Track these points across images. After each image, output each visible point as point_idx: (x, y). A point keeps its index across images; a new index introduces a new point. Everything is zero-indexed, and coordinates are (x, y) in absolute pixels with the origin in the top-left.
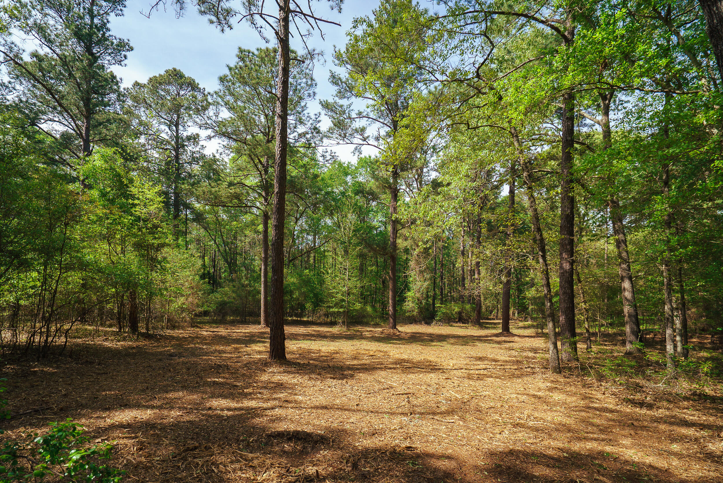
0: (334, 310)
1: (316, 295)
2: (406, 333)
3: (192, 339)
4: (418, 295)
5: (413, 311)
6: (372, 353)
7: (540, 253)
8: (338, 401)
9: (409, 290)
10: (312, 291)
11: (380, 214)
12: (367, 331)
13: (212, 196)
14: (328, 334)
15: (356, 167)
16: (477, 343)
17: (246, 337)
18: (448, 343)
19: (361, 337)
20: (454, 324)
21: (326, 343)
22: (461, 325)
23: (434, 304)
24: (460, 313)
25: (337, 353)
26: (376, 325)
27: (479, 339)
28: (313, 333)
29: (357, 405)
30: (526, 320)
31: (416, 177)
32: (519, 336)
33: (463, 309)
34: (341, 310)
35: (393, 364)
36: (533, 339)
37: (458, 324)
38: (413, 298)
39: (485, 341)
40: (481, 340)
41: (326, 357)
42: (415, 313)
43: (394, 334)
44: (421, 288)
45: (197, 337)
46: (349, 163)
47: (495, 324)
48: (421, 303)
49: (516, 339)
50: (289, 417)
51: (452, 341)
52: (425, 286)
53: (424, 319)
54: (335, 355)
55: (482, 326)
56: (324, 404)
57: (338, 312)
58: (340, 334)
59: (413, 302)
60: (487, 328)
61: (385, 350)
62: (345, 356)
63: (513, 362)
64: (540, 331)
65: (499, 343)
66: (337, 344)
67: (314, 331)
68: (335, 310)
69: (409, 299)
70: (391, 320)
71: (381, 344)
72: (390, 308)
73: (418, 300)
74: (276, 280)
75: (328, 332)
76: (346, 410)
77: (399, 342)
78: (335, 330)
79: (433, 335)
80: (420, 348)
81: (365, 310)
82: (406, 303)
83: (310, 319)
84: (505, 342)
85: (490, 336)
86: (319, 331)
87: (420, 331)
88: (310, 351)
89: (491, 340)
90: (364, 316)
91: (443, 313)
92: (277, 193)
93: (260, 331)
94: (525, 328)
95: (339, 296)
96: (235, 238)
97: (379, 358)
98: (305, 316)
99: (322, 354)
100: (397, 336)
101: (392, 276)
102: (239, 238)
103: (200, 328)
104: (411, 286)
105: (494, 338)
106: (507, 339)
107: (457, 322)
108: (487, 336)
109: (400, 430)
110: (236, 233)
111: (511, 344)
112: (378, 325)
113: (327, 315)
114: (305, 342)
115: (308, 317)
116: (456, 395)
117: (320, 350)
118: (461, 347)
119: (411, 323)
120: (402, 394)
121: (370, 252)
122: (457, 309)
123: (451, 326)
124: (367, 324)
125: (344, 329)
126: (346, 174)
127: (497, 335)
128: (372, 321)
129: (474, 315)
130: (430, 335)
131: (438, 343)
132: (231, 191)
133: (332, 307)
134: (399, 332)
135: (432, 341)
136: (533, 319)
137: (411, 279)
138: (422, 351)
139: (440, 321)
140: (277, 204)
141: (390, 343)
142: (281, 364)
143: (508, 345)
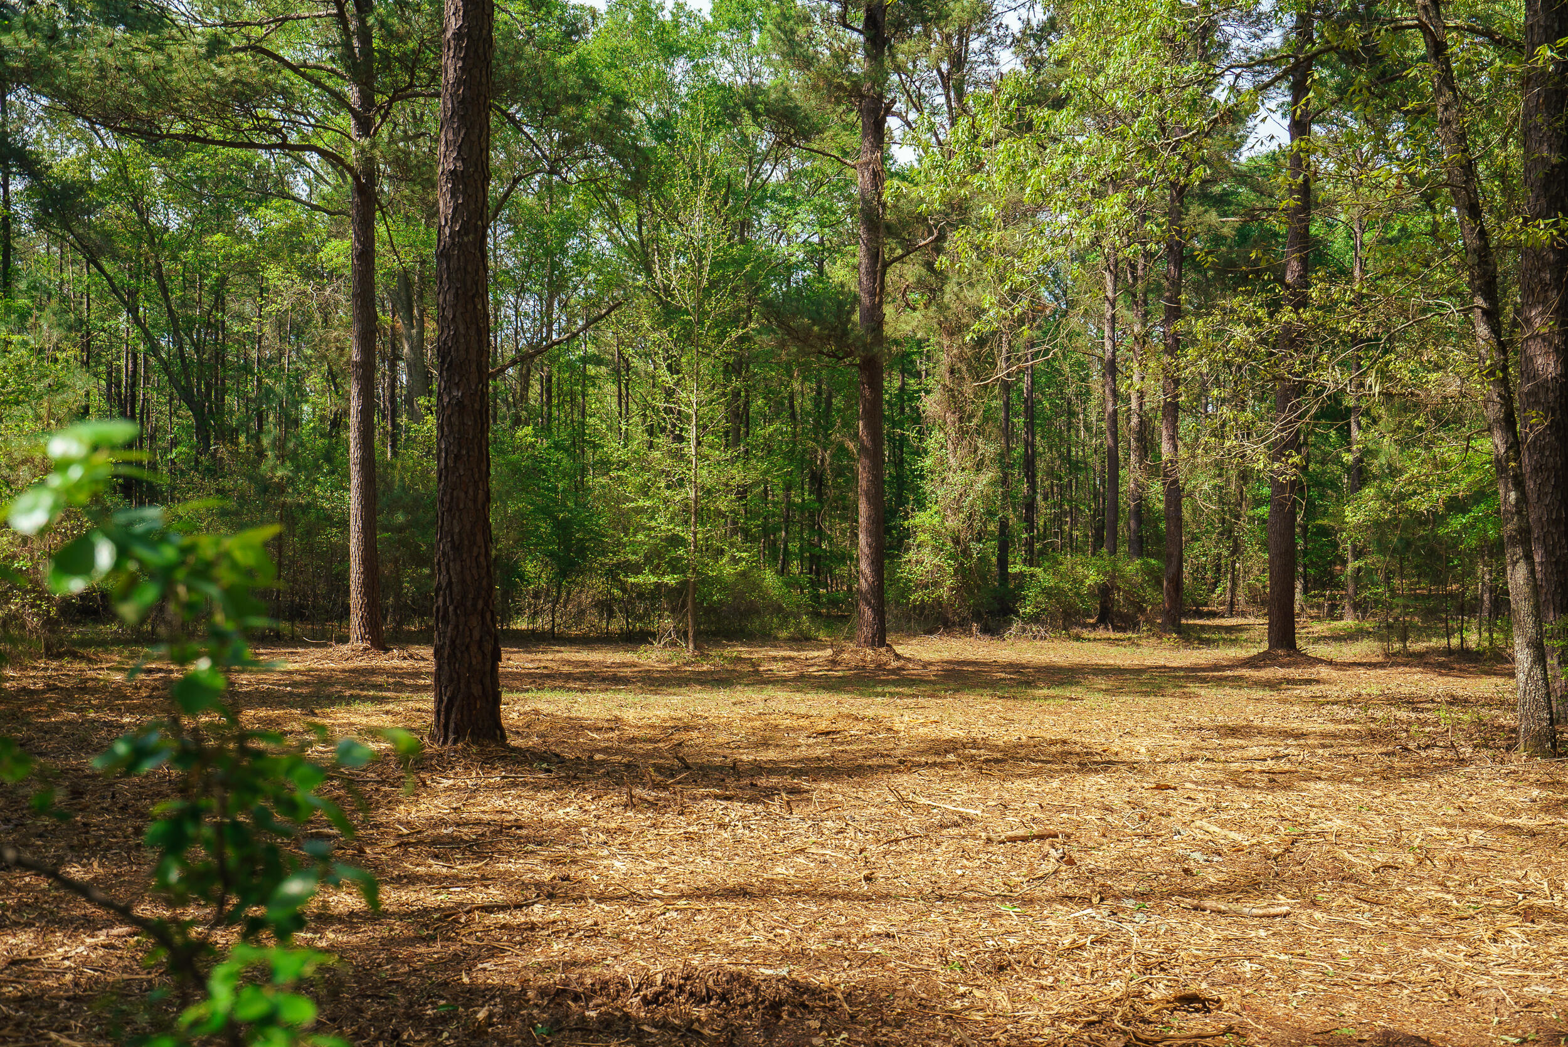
0: (640, 579)
1: (563, 528)
2: (926, 665)
3: (68, 695)
4: (952, 523)
5: (936, 584)
6: (823, 726)
7: (1479, 301)
8: (781, 870)
9: (921, 505)
10: (546, 512)
11: (805, 213)
12: (775, 659)
13: (140, 89)
14: (627, 672)
15: (704, 26)
16: (1193, 688)
17: (294, 684)
18: (1089, 689)
19: (759, 679)
20: (1085, 634)
21: (631, 697)
22: (1112, 635)
23: (1003, 563)
24: (1104, 592)
25: (687, 728)
26: (802, 640)
27: (1194, 674)
28: (566, 669)
29: (868, 879)
30: (1333, 614)
31: (944, 67)
32: (1330, 663)
33: (1114, 575)
34: (670, 580)
35: (922, 753)
36: (1380, 672)
37: (1101, 633)
38: (936, 534)
39: (1220, 682)
40: (1204, 680)
41: (650, 740)
42: (944, 592)
43: (880, 666)
44: (963, 494)
45: (83, 690)
46: (680, 6)
47: (1229, 629)
48: (966, 553)
49: (1324, 672)
50: (610, 929)
51: (1102, 683)
52: (979, 487)
53: (977, 616)
54: (684, 736)
55: (1190, 637)
56: (731, 883)
57: (658, 586)
58: (675, 670)
59: (937, 550)
60: (1208, 642)
61: (870, 713)
62: (722, 738)
63: (1358, 736)
64: (1397, 646)
65: (1271, 685)
66: (675, 700)
67: (569, 662)
68: (647, 579)
69: (922, 537)
70: (868, 613)
71: (846, 698)
72: (864, 566)
73: (956, 541)
74: (460, 406)
75: (624, 665)
76: (832, 897)
77: (906, 690)
78: (652, 657)
79: (1024, 667)
80: (999, 705)
81: (756, 586)
82: (912, 555)
83: (542, 623)
84: (1289, 681)
85: (1231, 667)
86: (586, 664)
87: (972, 658)
88: (577, 726)
89: (1241, 678)
90: (752, 611)
91: (1048, 592)
92: (457, 35)
93: (350, 665)
94: (1337, 638)
95: (662, 524)
96: (219, 303)
97: (858, 739)
98: (519, 612)
99: (631, 732)
100: (894, 671)
101: (867, 442)
102: (234, 306)
103: (90, 661)
104: (928, 488)
105: (1246, 672)
106: (1294, 673)
107: (1094, 626)
108: (1216, 667)
109: (1098, 949)
110: (222, 281)
111: (1315, 689)
112: (808, 639)
113: (606, 607)
114: (549, 695)
115: (535, 615)
116: (1233, 835)
117: (617, 719)
118: (1144, 702)
119: (930, 632)
120: (1024, 839)
121: (782, 345)
122: (1093, 578)
123: (1078, 638)
124: (766, 638)
125: (687, 652)
126: (671, 51)
127: (1252, 663)
128: (782, 625)
129: (1153, 597)
130: (1015, 668)
131: (1052, 692)
132: (221, 72)
133: (637, 569)
134: (898, 657)
135: (1029, 684)
136: (1361, 608)
137: (928, 462)
138: (1009, 715)
139: (1035, 619)
140: (458, 82)
141: (877, 695)
142: (487, 761)
143: (1304, 692)
